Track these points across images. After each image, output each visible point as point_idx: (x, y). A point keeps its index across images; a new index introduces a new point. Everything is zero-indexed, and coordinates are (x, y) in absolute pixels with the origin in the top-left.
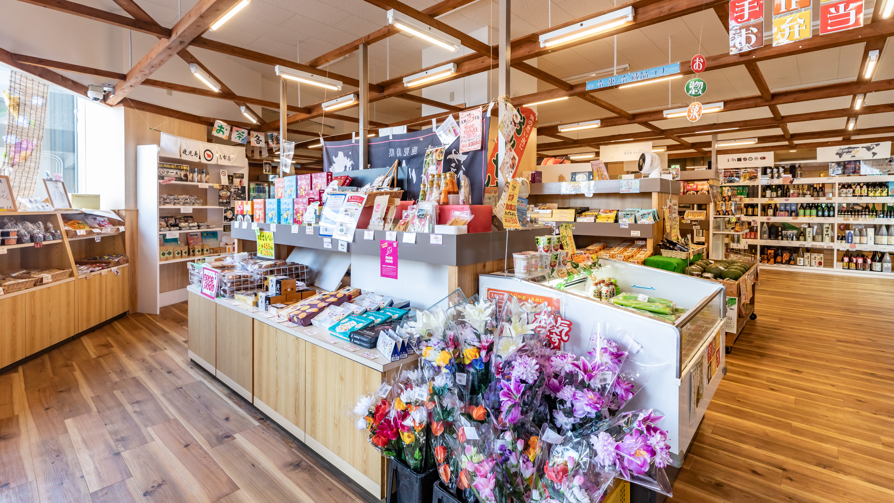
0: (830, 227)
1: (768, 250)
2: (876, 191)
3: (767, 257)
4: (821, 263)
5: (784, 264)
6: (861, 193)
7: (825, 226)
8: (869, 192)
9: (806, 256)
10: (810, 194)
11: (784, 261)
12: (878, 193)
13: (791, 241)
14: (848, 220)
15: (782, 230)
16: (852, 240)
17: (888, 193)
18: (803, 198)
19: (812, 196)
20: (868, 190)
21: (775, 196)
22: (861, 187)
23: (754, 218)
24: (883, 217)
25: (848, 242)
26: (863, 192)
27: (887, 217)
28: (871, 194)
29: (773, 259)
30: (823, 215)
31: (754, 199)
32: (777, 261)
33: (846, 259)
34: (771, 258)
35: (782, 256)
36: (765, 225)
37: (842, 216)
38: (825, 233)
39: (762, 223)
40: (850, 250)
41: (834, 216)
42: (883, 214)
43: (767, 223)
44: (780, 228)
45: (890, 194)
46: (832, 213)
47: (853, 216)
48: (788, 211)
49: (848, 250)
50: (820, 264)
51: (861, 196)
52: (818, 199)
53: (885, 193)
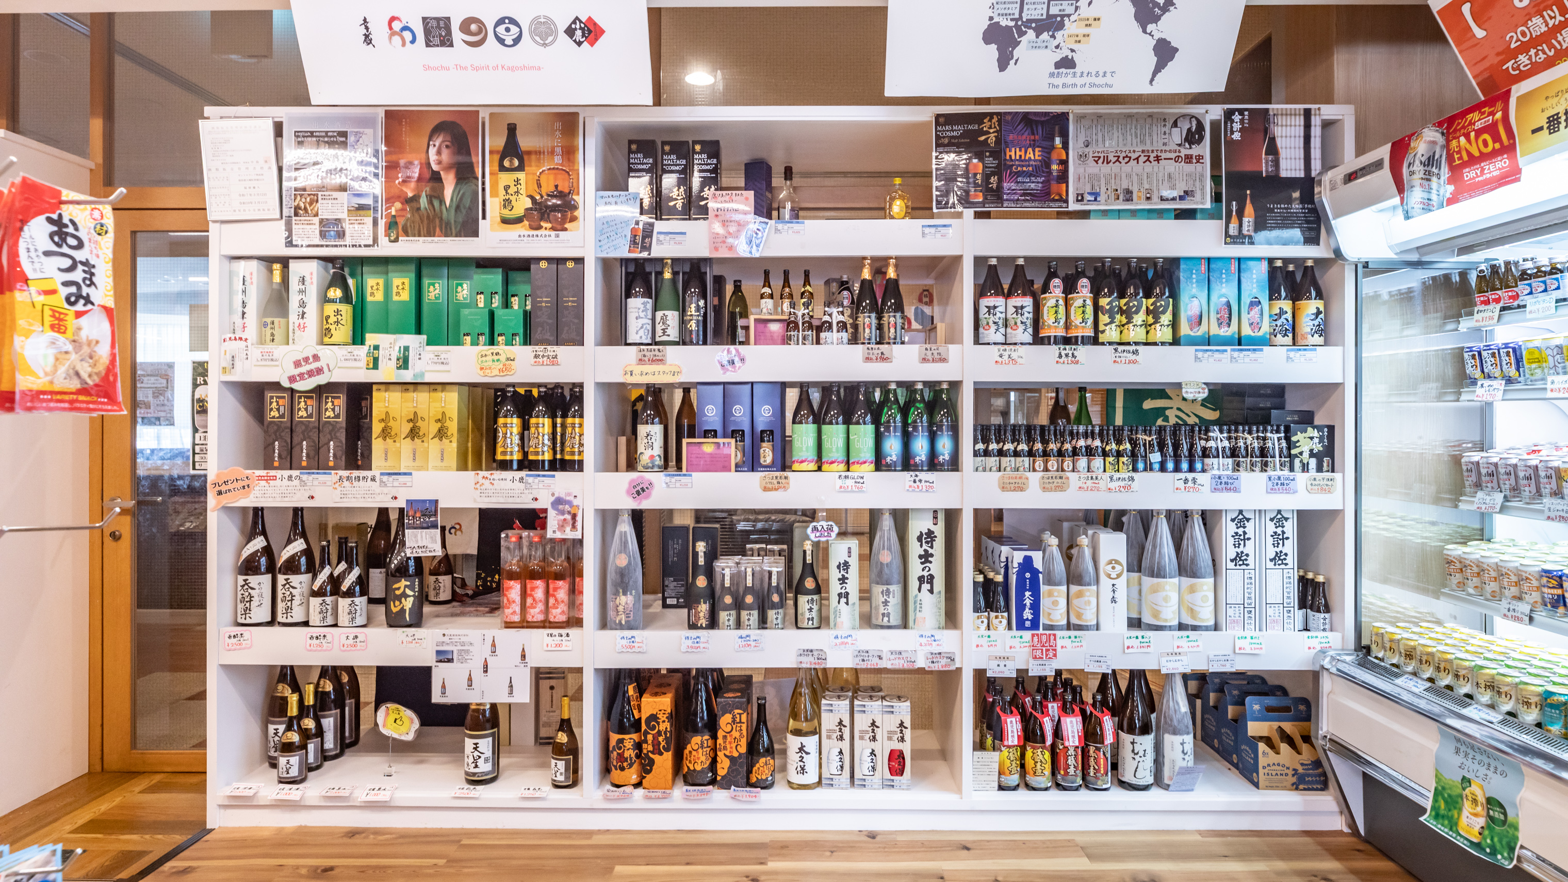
0: (939, 531)
1: (641, 692)
2: (1128, 314)
3: (638, 746)
4: (901, 755)
5: (726, 784)
6: (1067, 326)
7: (918, 526)
8: (1104, 319)
9: (828, 721)
10: (843, 326)
11: (724, 766)
12: (1135, 333)
13: (755, 633)
14: (1021, 488)
15: (712, 556)
16: (1035, 607)
17: (1175, 324)
18: (810, 349)
19: (854, 340)
20: (1097, 308)
21: (673, 333)
22: (1070, 288)
23: (562, 482)
24: (1163, 469)
25: (1021, 626)
26: (1076, 318)
27: (1177, 469)
28: (1111, 333)
29: (668, 756)
30: (907, 463)
31: (562, 351)
32: (688, 765)
33: (1013, 726)
34: (658, 751)
35: (712, 727)
36: (626, 527)
37: (992, 461)
38: (916, 569)
39: (608, 518)
40: (1035, 670)
41: (954, 464)
42: (1162, 446)
43: (637, 517)
44: (701, 547)
45: (1185, 329)
46: (944, 445)
47: (1039, 463)
48: (737, 434)
49: (1023, 673)
50: (897, 763)
51: (1067, 341)
52: (883, 358)
53: (1163, 333)
